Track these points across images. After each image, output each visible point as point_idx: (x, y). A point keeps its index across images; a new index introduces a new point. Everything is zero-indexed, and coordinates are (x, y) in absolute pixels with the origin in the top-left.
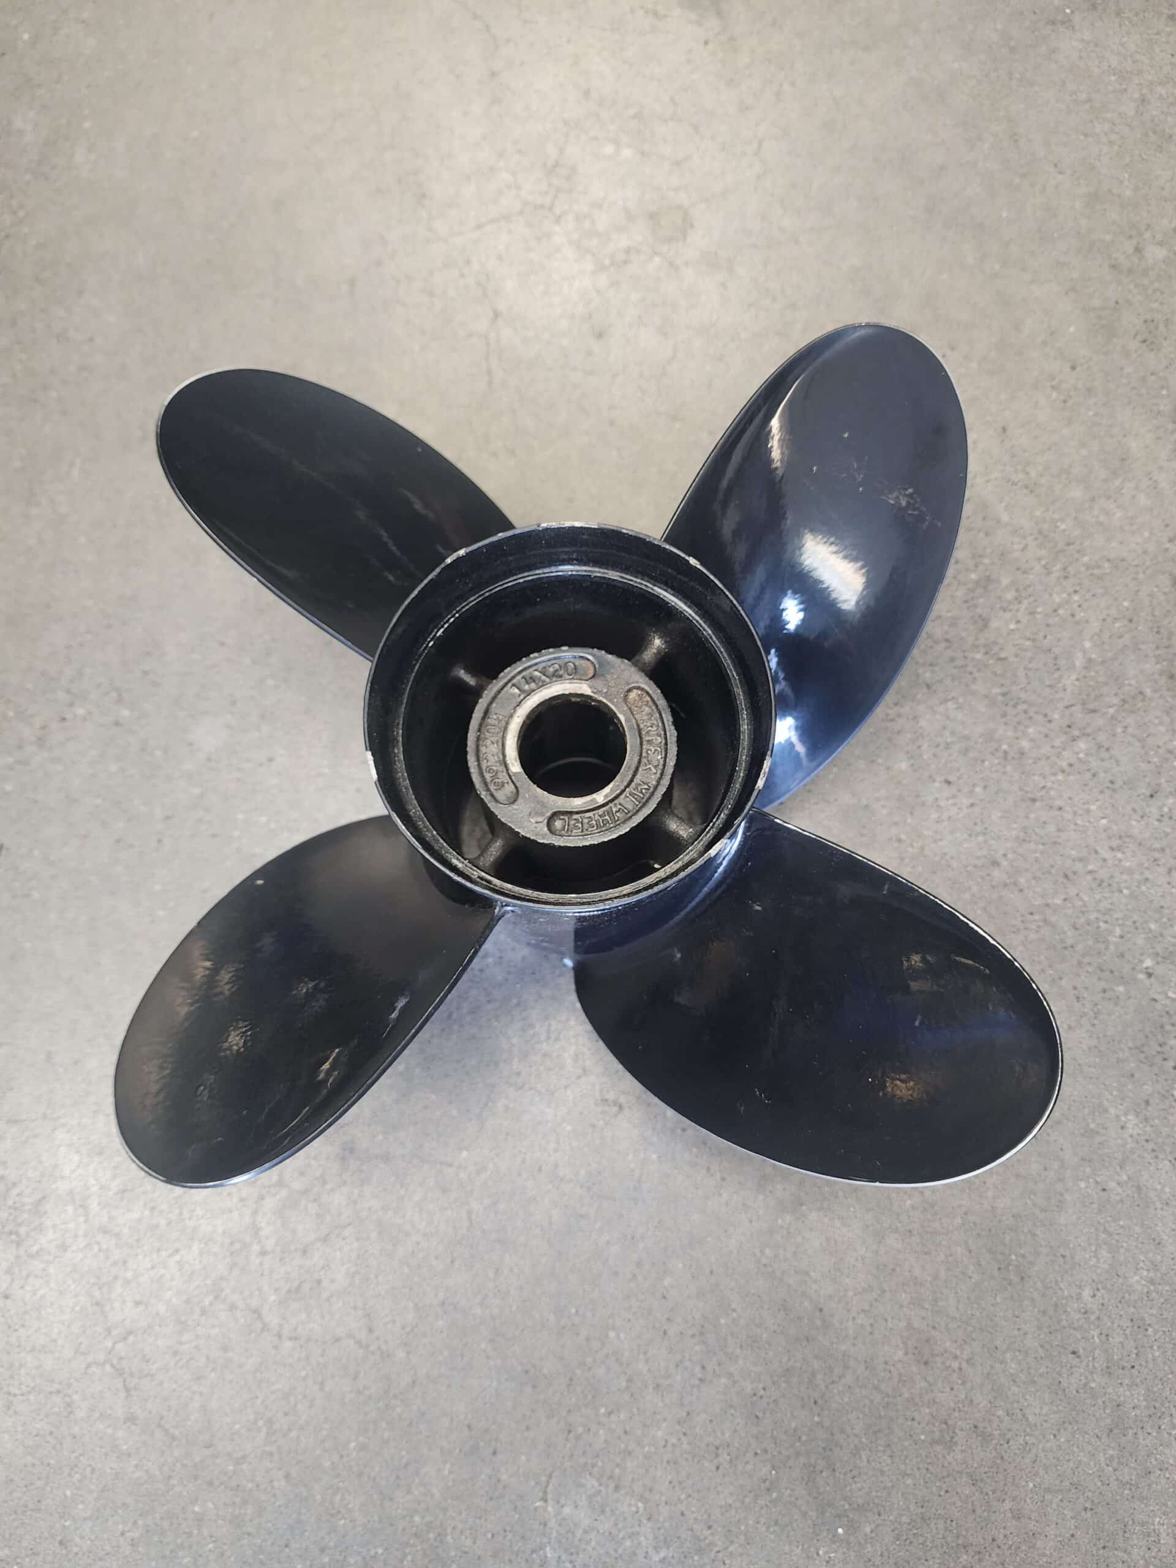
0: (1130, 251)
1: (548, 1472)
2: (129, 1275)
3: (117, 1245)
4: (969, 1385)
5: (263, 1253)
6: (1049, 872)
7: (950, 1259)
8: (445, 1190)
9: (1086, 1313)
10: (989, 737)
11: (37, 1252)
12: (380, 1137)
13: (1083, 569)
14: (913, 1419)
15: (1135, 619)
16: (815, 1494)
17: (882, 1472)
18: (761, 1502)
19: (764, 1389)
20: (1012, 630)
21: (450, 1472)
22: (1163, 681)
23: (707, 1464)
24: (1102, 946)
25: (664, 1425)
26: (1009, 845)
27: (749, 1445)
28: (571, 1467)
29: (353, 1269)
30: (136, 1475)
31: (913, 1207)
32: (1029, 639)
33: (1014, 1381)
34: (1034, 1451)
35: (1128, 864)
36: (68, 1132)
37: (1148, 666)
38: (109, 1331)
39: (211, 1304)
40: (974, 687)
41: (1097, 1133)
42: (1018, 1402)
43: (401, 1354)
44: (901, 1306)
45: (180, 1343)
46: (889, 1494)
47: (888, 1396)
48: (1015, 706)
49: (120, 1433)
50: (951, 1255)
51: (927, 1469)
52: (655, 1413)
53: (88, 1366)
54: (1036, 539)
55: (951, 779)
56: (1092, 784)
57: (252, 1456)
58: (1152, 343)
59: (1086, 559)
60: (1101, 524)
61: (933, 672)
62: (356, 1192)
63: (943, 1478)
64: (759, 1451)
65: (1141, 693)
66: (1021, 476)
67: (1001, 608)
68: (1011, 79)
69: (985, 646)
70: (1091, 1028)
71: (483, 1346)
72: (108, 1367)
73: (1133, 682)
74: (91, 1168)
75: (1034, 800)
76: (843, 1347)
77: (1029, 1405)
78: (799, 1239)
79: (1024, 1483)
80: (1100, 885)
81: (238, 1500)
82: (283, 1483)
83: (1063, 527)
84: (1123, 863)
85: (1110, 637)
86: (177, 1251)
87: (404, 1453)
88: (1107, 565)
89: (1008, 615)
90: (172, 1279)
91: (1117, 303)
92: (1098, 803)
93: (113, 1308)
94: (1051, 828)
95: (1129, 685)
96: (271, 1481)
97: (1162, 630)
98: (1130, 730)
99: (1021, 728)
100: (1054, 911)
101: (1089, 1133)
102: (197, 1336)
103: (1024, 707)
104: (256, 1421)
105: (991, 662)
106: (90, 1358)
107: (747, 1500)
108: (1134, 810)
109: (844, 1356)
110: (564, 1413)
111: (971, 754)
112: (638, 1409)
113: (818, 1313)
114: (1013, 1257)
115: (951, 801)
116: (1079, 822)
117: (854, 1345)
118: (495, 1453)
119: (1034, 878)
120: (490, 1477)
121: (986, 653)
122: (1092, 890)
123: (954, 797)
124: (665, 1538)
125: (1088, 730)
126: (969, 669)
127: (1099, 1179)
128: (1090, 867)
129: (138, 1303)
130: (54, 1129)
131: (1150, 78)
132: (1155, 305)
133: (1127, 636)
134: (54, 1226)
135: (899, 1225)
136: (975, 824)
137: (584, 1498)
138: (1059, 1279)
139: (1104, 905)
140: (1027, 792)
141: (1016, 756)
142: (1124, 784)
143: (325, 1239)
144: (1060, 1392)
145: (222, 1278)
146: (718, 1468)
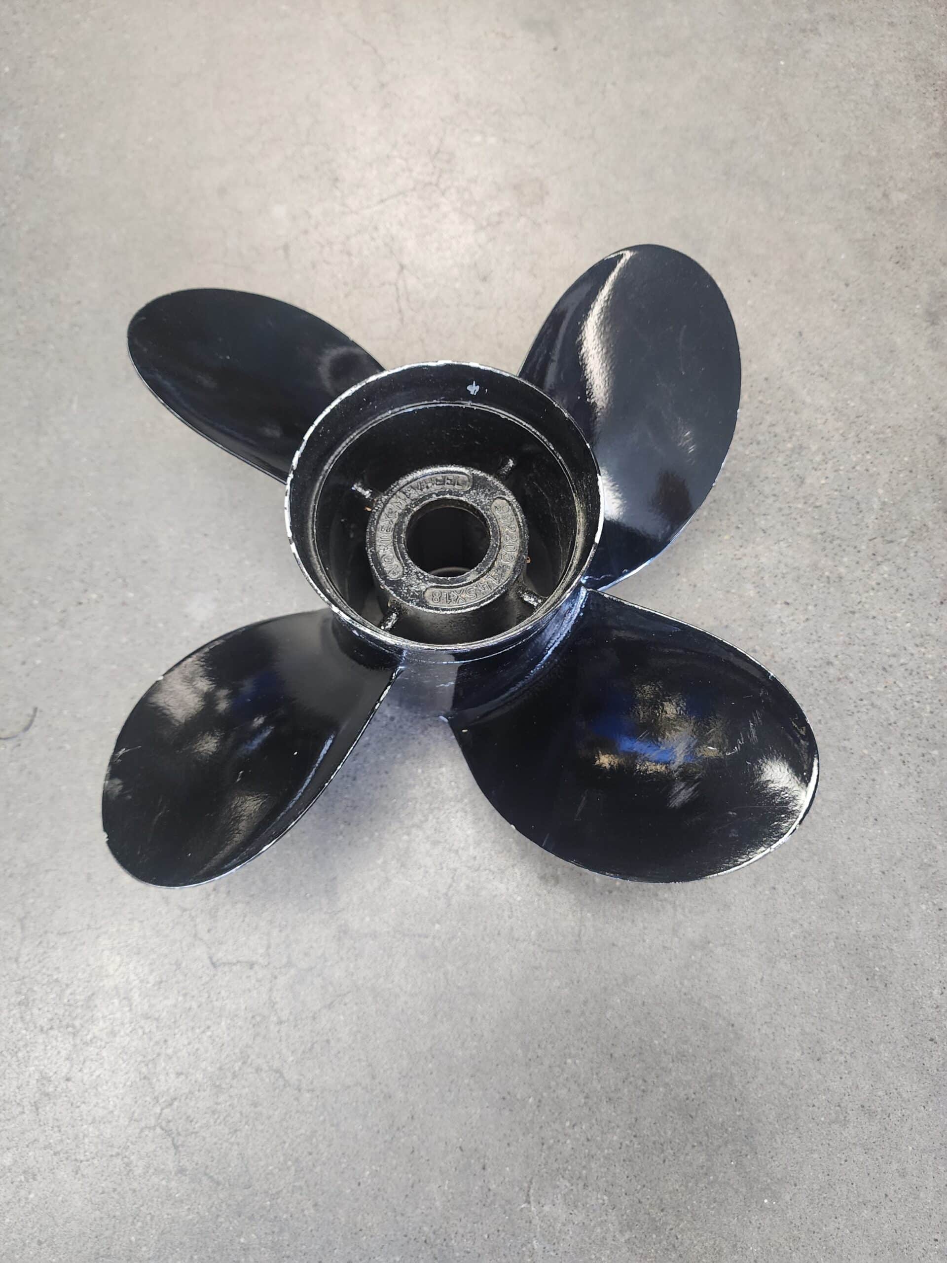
0: (880, 196)
1: (528, 1179)
2: (170, 1051)
3: (157, 1027)
4: (853, 1074)
5: (280, 1022)
6: (871, 667)
7: (829, 975)
8: (424, 957)
9: (937, 1007)
10: (815, 567)
11: (91, 1041)
12: (368, 919)
13: (871, 435)
14: (814, 1106)
15: (914, 470)
16: (743, 1175)
17: (794, 1152)
18: (702, 1185)
19: (694, 1093)
20: (823, 484)
21: (449, 1188)
22: (940, 515)
23: (655, 1158)
24: (917, 721)
25: (618, 1130)
26: (838, 648)
27: (687, 1139)
28: (547, 1173)
29: (355, 1029)
30: (190, 1217)
31: (795, 936)
32: (836, 490)
33: (889, 1067)
34: (909, 1120)
35: (930, 656)
36: (109, 939)
37: (928, 505)
38: (156, 1099)
39: (240, 1069)
40: (799, 530)
41: (930, 866)
42: (893, 1083)
43: (400, 1095)
44: (795, 1016)
45: (217, 1104)
46: (801, 1167)
47: (792, 1089)
48: (831, 542)
49: (173, 1184)
50: (829, 972)
51: (829, 1145)
52: (610, 1122)
53: (142, 1130)
54: (833, 414)
55: (789, 601)
56: (895, 597)
57: (285, 1191)
58: (904, 264)
59: (872, 427)
60: (881, 400)
61: (766, 519)
62: (352, 966)
63: (842, 1150)
64: (695, 1144)
65: (925, 525)
66: (817, 368)
67: (813, 468)
68: (777, 73)
69: (804, 497)
70: (916, 784)
71: (466, 1081)
72: (158, 1130)
73: (918, 518)
74: (131, 966)
75: (853, 613)
76: (753, 1054)
77: (903, 1085)
78: (709, 970)
79: (904, 1148)
80: (911, 674)
81: (276, 1230)
82: (312, 1211)
83: (852, 404)
84: (926, 656)
85: (897, 485)
86: (209, 1028)
87: (410, 1176)
88: (888, 430)
89: (819, 473)
90: (206, 1051)
91: (874, 235)
92: (903, 611)
93: (158, 1080)
94: (869, 633)
95: (916, 520)
96: (303, 1210)
97: (935, 477)
98: (919, 554)
99: (837, 558)
100: (879, 696)
101: (923, 866)
102: (231, 1097)
103: (838, 542)
104: (285, 1162)
105: (810, 509)
106: (143, 1124)
107: (690, 1184)
108: (930, 615)
109: (754, 1060)
110: (537, 1129)
111: (803, 581)
112: (596, 1120)
113: (730, 1028)
114: (877, 969)
115: (791, 618)
116: (890, 627)
117: (761, 1051)
118: (484, 1168)
119: (860, 672)
120: (482, 1187)
121: (805, 503)
122: (905, 678)
123: (793, 614)
124: (628, 1223)
125: (889, 556)
126: (793, 516)
127: (935, 902)
128: (902, 661)
129: (179, 1074)
130: (98, 937)
131: (879, 69)
132: (903, 235)
133: (910, 483)
134: (104, 1017)
135: (786, 952)
136: (811, 634)
137: (559, 1196)
138: (914, 983)
139: (916, 689)
140: (847, 607)
141: (837, 580)
142: (920, 595)
143: (330, 1006)
144: (925, 1072)
145: (247, 1046)
146: (664, 1161)
